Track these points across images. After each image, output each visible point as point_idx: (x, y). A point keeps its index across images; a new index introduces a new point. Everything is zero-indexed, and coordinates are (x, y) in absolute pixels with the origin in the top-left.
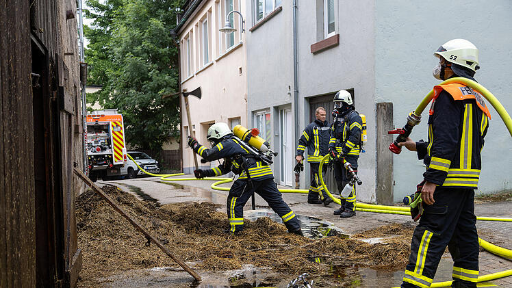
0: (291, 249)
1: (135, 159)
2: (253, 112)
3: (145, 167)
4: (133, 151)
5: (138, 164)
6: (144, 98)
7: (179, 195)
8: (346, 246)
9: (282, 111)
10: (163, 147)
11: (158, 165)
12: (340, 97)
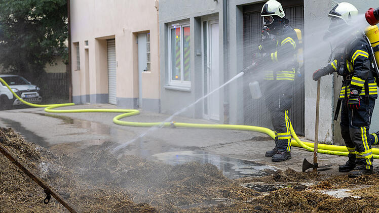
0: (234, 206)
1: (9, 84)
2: (167, 25)
3: (23, 95)
4: (7, 74)
5: (14, 90)
6: (21, 5)
7: (73, 132)
8: (305, 200)
9: (205, 23)
10: (45, 69)
11: (39, 92)
12: (269, 10)
